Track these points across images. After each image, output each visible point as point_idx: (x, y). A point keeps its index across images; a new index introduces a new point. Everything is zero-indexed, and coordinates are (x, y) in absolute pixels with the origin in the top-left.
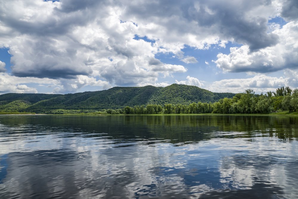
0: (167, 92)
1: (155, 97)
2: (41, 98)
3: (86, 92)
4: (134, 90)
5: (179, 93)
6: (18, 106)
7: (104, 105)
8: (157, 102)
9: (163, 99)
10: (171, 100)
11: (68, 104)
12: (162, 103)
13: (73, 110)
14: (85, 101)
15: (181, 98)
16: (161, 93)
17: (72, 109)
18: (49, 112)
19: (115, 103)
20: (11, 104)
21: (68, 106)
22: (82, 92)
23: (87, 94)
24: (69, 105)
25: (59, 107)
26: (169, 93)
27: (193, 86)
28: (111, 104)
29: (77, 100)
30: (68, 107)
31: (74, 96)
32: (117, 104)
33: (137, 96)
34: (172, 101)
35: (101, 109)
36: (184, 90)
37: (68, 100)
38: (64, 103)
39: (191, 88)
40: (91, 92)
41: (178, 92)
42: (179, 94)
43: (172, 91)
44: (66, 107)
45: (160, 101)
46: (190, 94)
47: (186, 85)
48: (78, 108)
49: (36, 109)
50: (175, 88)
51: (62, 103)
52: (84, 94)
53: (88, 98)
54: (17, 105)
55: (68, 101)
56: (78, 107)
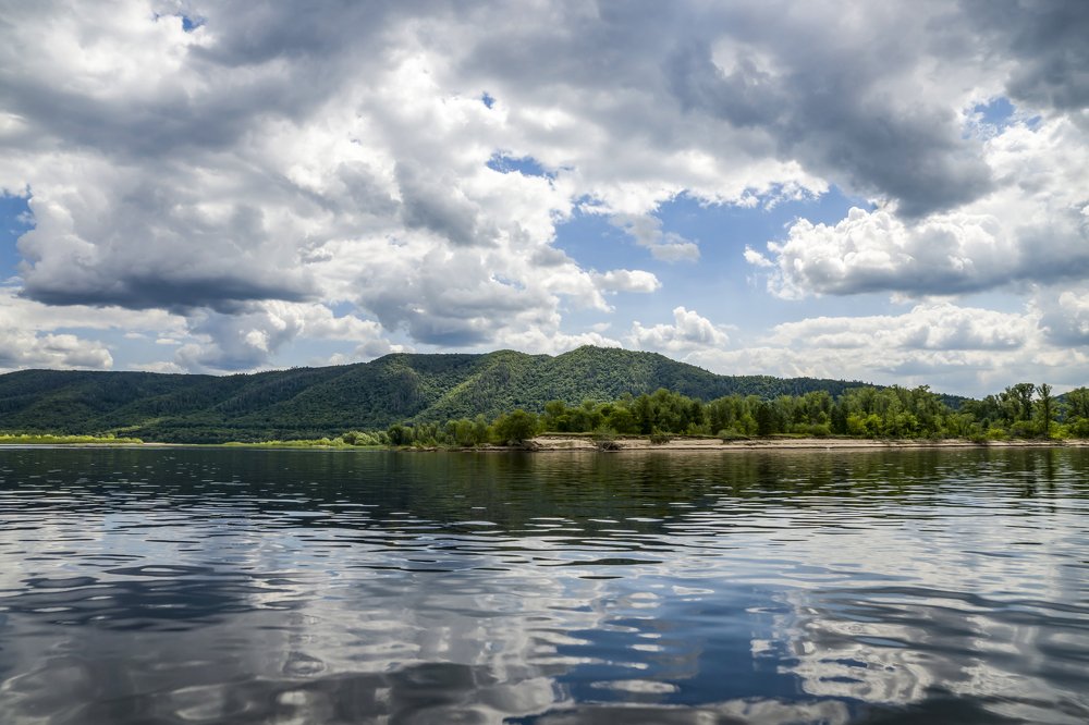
0: (560, 372)
1: (520, 390)
2: (140, 389)
3: (294, 371)
4: (456, 367)
5: (599, 377)
6: (64, 415)
7: (352, 414)
8: (524, 406)
9: (544, 398)
10: (569, 401)
11: (235, 408)
12: (539, 411)
13: (252, 431)
14: (292, 402)
15: (602, 393)
16: (541, 377)
17: (246, 427)
18: (171, 435)
19: (389, 408)
20: (39, 409)
21: (234, 416)
22: (283, 369)
23: (299, 375)
24: (236, 413)
25: (202, 419)
26: (567, 377)
27: (649, 353)
28: (376, 411)
29: (263, 394)
30: (235, 421)
31: (252, 384)
32: (395, 413)
33: (461, 386)
34: (571, 403)
35: (340, 427)
36: (616, 368)
37: (234, 395)
38: (219, 408)
39: (641, 361)
40: (312, 369)
41: (595, 373)
42: (599, 382)
43: (577, 369)
44: (225, 420)
45: (534, 404)
46: (633, 382)
47: (625, 351)
48: (268, 423)
49: (125, 426)
50: (585, 361)
51: (214, 408)
52: (289, 378)
53: (303, 389)
54: (59, 410)
55: (234, 399)
56: (267, 420)
